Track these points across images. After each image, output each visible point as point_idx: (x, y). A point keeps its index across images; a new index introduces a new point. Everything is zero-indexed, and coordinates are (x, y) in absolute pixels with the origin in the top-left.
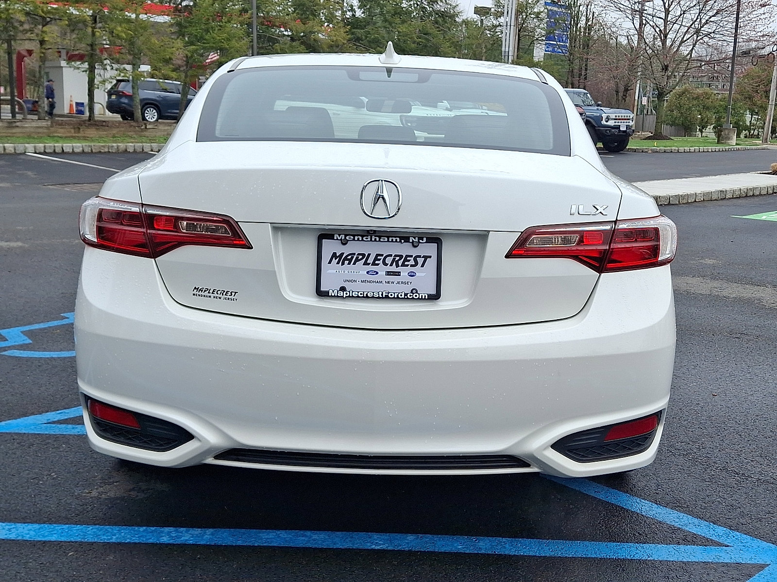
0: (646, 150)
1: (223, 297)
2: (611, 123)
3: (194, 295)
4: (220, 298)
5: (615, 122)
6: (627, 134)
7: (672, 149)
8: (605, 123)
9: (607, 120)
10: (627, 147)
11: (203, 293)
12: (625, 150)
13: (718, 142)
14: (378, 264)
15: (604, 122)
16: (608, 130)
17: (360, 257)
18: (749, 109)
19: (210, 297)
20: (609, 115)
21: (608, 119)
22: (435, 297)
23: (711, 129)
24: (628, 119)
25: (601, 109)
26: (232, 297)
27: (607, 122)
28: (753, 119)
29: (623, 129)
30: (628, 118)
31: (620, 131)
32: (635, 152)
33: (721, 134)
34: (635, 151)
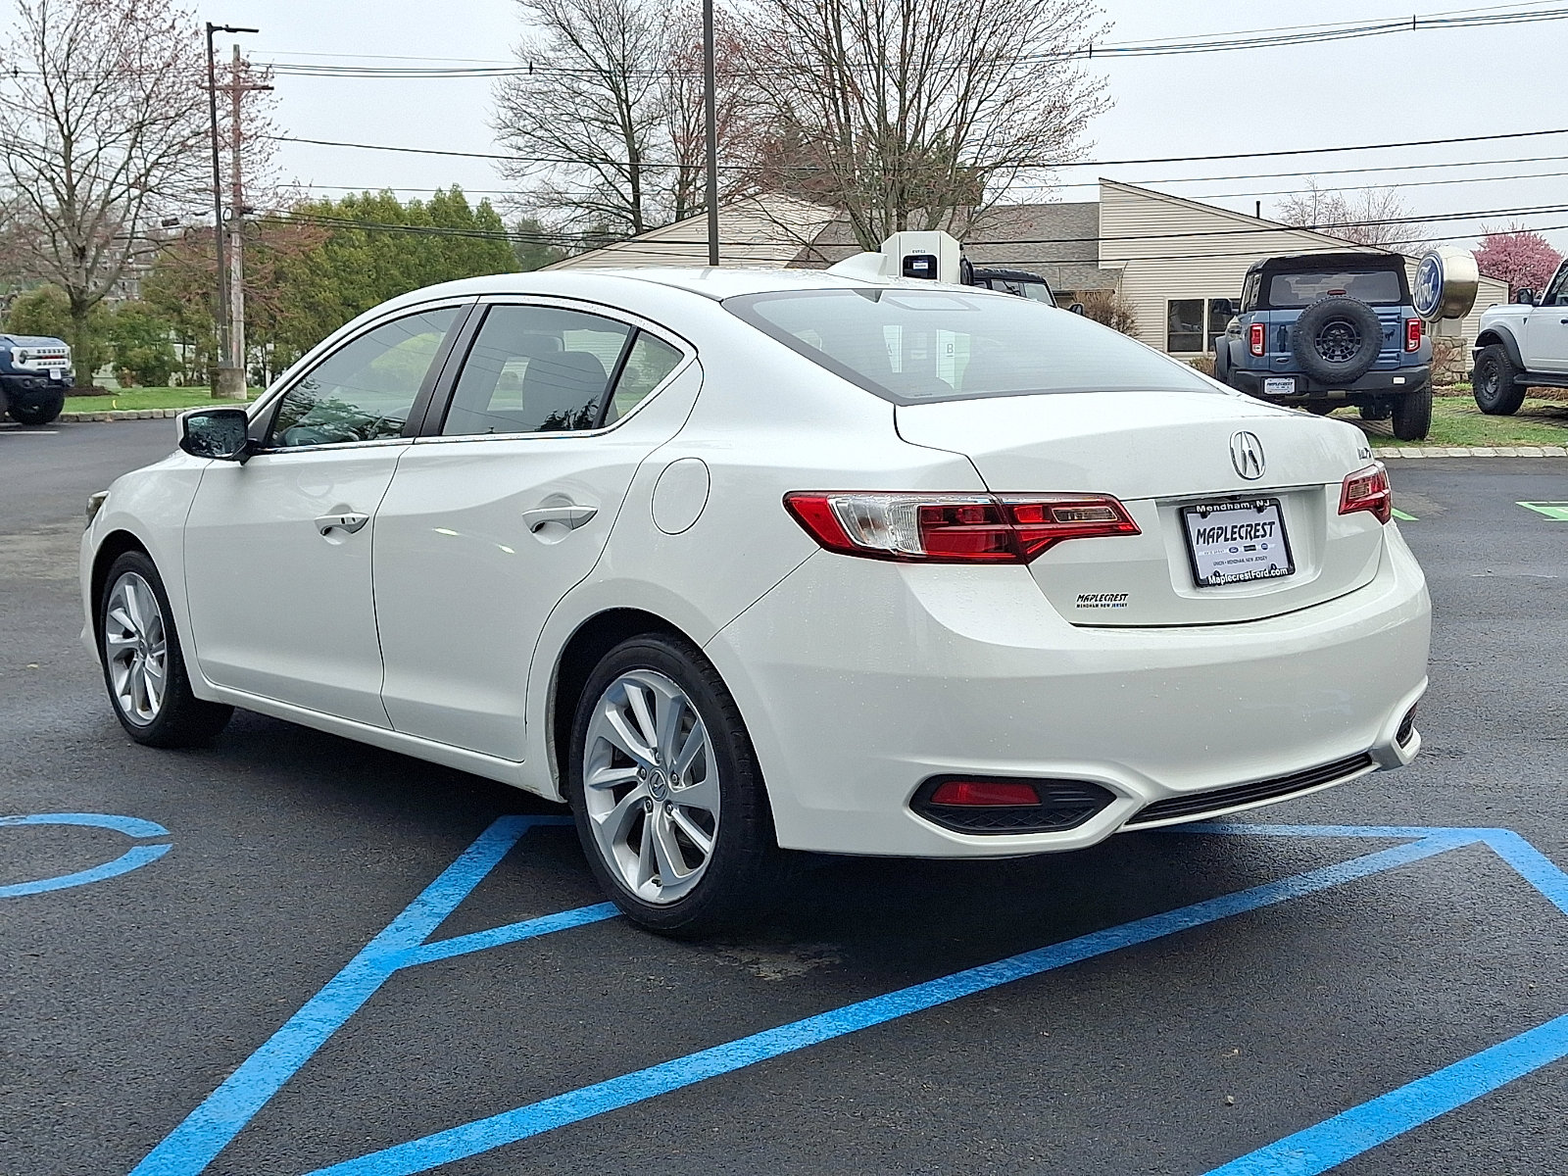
0: (101, 418)
1: (1111, 603)
2: (31, 365)
3: (1078, 606)
4: (1108, 605)
5: (39, 364)
6: (63, 386)
7: (152, 413)
8: (21, 366)
9: (22, 359)
10: (62, 413)
11: (1089, 603)
12: (57, 419)
13: (214, 395)
14: (1235, 539)
15: (16, 364)
16: (27, 379)
17: (1220, 532)
18: (175, 329)
19: (1097, 605)
20: (26, 349)
21: (24, 358)
22: (1291, 571)
23: (108, 372)
24: (62, 357)
25: (6, 338)
26: (1122, 602)
27: (22, 362)
28: (187, 349)
29: (56, 376)
30: (61, 354)
31: (50, 379)
32: (78, 421)
33: (218, 381)
34: (77, 419)
